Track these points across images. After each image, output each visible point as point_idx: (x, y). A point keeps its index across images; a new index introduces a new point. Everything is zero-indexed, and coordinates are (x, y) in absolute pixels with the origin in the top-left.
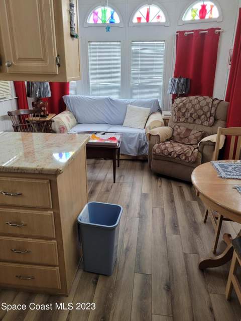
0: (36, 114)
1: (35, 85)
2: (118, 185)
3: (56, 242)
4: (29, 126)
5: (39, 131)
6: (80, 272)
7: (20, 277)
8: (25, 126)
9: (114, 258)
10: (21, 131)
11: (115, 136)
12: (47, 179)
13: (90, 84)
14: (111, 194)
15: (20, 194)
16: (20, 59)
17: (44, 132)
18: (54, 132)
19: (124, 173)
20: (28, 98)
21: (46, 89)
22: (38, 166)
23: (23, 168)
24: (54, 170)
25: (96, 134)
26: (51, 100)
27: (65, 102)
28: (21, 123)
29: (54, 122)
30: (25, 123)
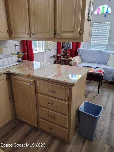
0: (64, 56)
1: (66, 43)
2: (100, 95)
3: (68, 117)
4: (61, 61)
5: (65, 64)
6: (77, 135)
7: (50, 128)
8: (59, 61)
9: (95, 133)
10: (57, 64)
11: (102, 70)
12: (68, 87)
13: (91, 43)
14: (96, 99)
15: (55, 92)
16: (63, 32)
17: (67, 65)
18: (71, 65)
19: (104, 89)
20: (62, 49)
21: (70, 45)
22: (65, 80)
23: (58, 80)
24: (71, 83)
25: (91, 68)
26: (71, 50)
27: (78, 52)
28: (58, 60)
29: (72, 60)
30: (59, 60)
